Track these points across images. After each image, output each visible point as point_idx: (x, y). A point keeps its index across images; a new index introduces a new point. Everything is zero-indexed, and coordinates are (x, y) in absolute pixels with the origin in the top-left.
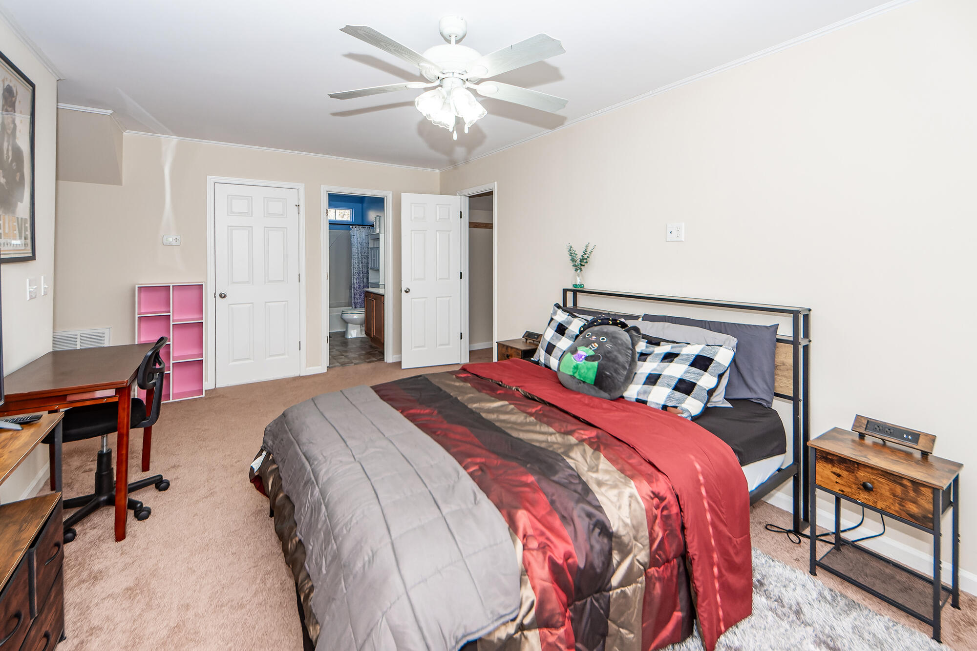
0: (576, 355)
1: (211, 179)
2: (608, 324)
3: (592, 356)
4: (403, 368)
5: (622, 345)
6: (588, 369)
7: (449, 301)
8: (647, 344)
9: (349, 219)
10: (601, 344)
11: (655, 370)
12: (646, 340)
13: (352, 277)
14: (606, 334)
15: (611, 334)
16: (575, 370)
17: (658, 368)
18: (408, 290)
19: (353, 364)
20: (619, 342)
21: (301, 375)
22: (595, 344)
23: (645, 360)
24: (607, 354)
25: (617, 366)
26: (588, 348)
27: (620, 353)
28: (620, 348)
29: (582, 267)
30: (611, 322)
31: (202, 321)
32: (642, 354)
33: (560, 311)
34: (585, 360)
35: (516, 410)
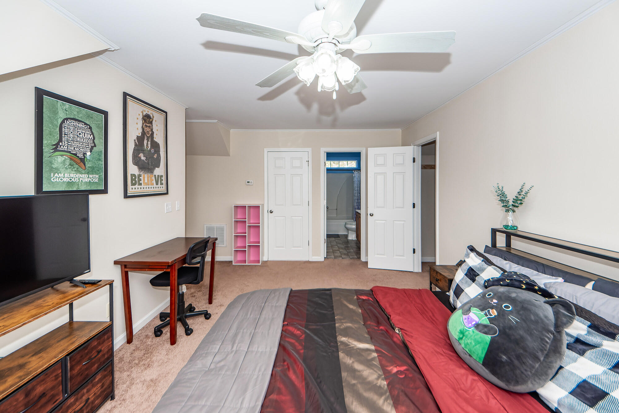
0: (466, 316)
1: (266, 150)
2: (521, 288)
3: (485, 326)
4: (369, 267)
5: (536, 322)
6: (477, 342)
7: (403, 224)
8: (590, 330)
9: (355, 167)
10: (502, 313)
11: (596, 377)
12: (589, 323)
13: (354, 202)
14: (513, 301)
15: (520, 302)
16: (461, 336)
17: (603, 378)
18: (372, 214)
19: (341, 258)
20: (533, 317)
21: (310, 260)
22: (494, 310)
23: (582, 353)
24: (507, 330)
25: (521, 351)
26: (483, 313)
27: (531, 335)
28: (533, 326)
29: (515, 209)
30: (524, 287)
31: (259, 225)
32: (578, 340)
33: (472, 255)
34: (475, 327)
35: (376, 363)
